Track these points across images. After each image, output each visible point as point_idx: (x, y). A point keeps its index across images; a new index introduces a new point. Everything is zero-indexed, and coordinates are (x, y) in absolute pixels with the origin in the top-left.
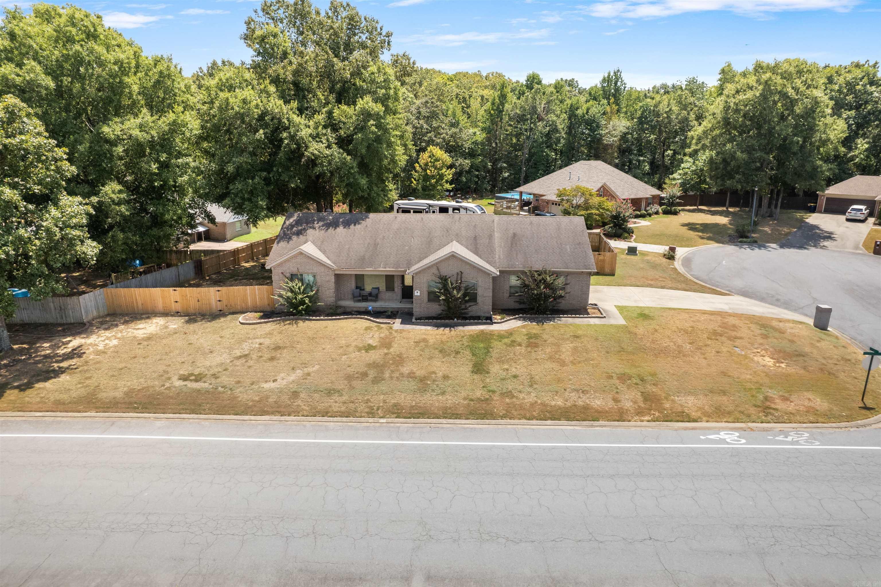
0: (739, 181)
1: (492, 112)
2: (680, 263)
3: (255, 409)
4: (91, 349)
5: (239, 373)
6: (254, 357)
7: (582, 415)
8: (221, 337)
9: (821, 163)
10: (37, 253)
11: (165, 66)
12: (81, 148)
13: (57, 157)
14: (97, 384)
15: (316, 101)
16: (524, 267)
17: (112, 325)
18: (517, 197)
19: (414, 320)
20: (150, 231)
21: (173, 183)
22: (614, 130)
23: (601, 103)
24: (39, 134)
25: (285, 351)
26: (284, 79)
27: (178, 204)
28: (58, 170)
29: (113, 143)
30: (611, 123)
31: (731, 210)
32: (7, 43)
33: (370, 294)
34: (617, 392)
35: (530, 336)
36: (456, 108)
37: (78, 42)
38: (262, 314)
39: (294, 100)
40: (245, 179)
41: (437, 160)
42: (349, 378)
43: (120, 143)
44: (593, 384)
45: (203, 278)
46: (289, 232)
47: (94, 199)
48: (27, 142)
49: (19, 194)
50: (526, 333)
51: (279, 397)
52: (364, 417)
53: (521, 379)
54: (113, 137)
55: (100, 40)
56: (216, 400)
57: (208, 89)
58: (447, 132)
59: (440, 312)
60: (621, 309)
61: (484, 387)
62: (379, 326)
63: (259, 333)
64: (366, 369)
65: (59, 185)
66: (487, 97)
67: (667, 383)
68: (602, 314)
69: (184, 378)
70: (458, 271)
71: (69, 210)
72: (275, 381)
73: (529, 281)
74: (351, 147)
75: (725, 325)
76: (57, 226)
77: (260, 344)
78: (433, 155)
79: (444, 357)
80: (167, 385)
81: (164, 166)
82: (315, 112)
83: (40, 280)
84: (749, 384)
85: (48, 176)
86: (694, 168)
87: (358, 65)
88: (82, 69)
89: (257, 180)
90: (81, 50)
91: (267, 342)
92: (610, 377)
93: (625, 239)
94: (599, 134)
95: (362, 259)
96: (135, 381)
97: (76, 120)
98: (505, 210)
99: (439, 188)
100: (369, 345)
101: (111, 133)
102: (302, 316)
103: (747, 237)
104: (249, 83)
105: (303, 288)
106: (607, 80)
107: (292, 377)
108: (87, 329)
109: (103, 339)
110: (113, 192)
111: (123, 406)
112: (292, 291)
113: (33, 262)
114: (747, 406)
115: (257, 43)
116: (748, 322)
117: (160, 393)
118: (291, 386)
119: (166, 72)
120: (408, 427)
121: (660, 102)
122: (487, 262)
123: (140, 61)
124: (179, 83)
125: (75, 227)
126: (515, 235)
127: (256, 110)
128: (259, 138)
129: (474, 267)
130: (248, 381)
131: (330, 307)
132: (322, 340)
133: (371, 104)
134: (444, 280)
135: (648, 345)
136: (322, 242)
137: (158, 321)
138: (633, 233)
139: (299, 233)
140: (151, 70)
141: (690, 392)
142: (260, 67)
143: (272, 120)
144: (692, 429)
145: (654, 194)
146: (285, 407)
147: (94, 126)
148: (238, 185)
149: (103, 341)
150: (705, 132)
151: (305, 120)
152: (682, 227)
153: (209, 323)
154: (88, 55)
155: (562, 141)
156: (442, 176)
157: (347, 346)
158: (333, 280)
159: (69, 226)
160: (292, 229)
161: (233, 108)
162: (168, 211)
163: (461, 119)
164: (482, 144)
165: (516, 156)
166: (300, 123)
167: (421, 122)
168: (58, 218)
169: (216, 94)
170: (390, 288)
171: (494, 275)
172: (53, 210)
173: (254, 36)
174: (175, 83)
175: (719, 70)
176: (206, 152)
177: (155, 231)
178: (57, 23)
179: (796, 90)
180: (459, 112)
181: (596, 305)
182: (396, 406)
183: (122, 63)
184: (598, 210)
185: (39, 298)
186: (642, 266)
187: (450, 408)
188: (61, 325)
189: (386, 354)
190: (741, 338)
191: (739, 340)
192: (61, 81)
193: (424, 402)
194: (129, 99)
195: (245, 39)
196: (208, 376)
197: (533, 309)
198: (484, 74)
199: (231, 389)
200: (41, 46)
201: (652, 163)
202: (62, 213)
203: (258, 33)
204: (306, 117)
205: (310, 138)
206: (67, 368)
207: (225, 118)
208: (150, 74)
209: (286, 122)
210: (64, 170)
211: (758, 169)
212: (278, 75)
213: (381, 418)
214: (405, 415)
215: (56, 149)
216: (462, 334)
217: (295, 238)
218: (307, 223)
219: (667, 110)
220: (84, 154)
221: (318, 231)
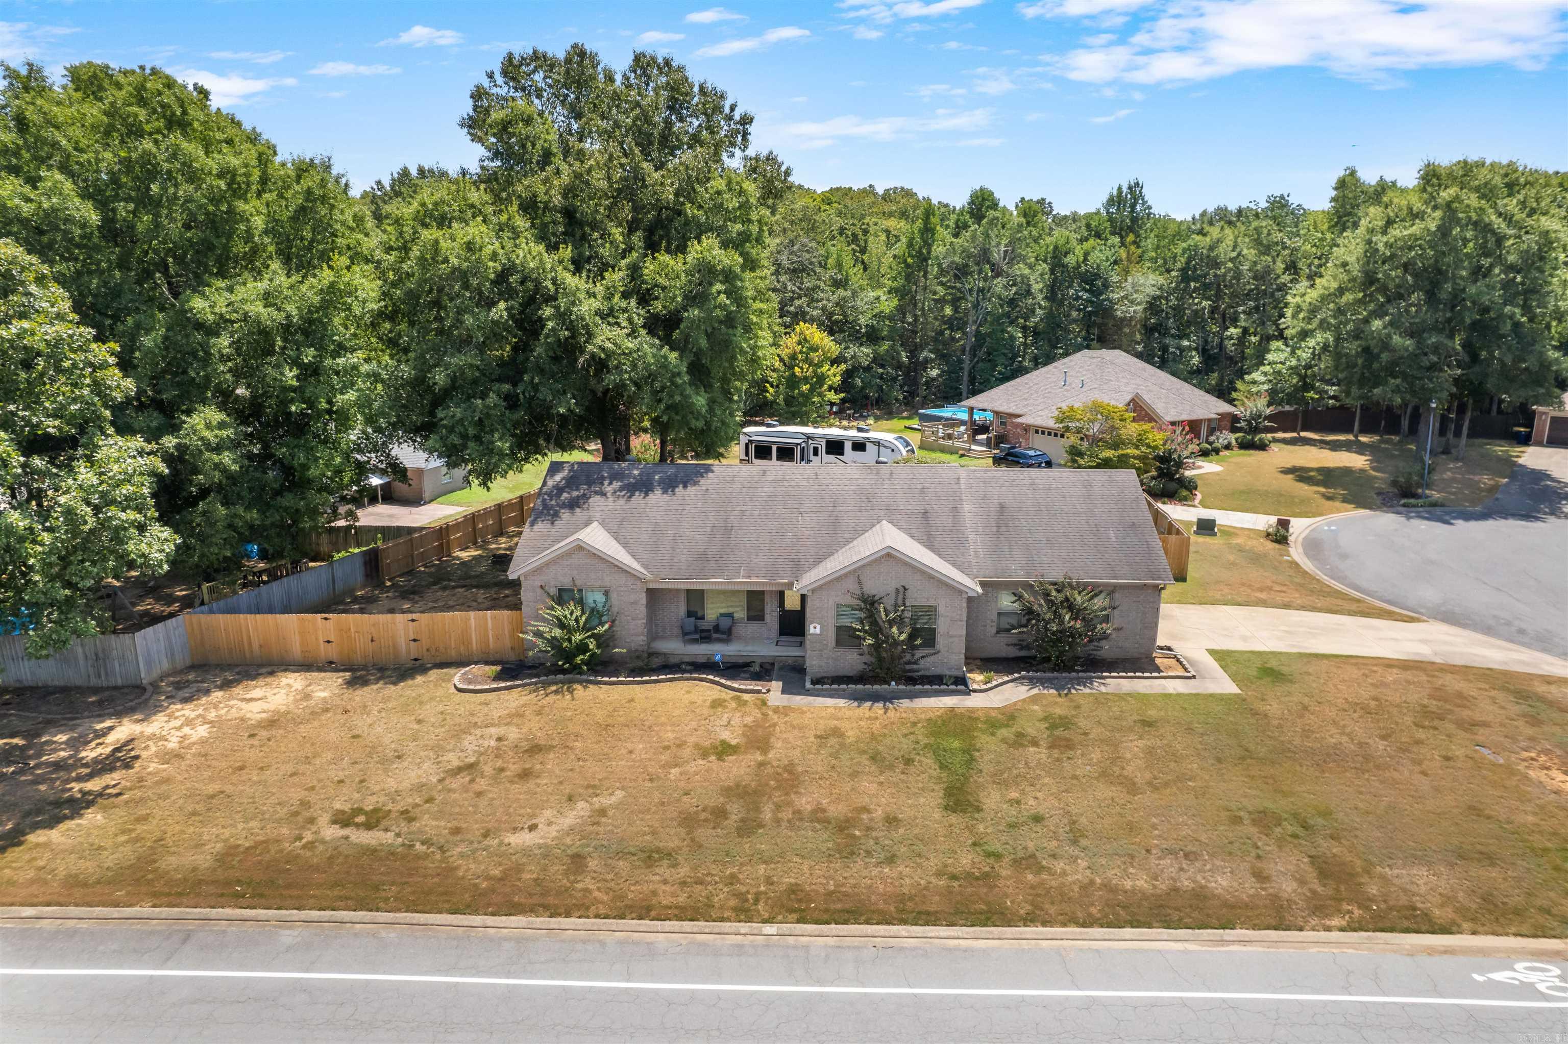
0: (1397, 390)
1: (909, 260)
2: (1301, 550)
3: (496, 899)
4: (153, 749)
5: (457, 810)
6: (488, 769)
7: (1195, 914)
8: (419, 722)
9: (1556, 355)
10: (44, 560)
11: (318, 178)
12: (147, 341)
13: (96, 361)
14: (158, 834)
15: (607, 245)
16: (1028, 575)
17: (198, 691)
18: (964, 416)
19: (808, 685)
20: (279, 498)
21: (327, 406)
22: (1137, 291)
23: (1109, 242)
24: (60, 317)
25: (551, 756)
26: (546, 204)
27: (335, 445)
28: (98, 387)
29: (212, 331)
30: (1130, 279)
31: (1363, 439)
32: (8, 137)
33: (717, 629)
34: (1258, 857)
35: (1055, 724)
36: (843, 254)
37: (150, 134)
38: (499, 668)
39: (565, 243)
40: (469, 398)
41: (814, 349)
42: (689, 821)
43: (224, 329)
44: (1204, 838)
45: (380, 585)
46: (553, 502)
47: (170, 442)
48: (33, 334)
49: (12, 440)
50: (1041, 715)
51: (544, 869)
52: (728, 920)
53: (1050, 823)
54: (211, 317)
55: (194, 130)
56: (411, 875)
57: (397, 222)
58: (829, 298)
59: (861, 667)
60: (1222, 656)
61: (974, 844)
62: (738, 698)
63: (496, 714)
64: (722, 799)
65: (99, 417)
66: (895, 232)
67: (1358, 833)
68: (1186, 670)
69: (343, 820)
70: (898, 586)
71: (116, 468)
72: (533, 828)
73: (1040, 605)
74: (676, 335)
75: (1438, 693)
76: (88, 504)
77: (499, 739)
78: (805, 339)
79: (882, 773)
80: (308, 836)
81: (310, 372)
82: (605, 267)
83: (51, 613)
84: (1537, 837)
85: (75, 400)
86: (1294, 362)
87: (689, 177)
88: (155, 188)
89: (492, 399)
90: (154, 150)
91: (513, 734)
92: (1236, 820)
93: (1183, 500)
94: (1108, 299)
95: (703, 558)
96: (240, 826)
97: (141, 285)
98: (941, 442)
99: (815, 399)
100: (723, 742)
101: (208, 310)
102: (580, 673)
103: (1415, 496)
104: (477, 212)
105: (584, 618)
106: (1116, 200)
107: (570, 819)
108: (147, 700)
109: (177, 723)
110: (208, 426)
111: (212, 889)
112: (562, 626)
113: (37, 578)
114: (1552, 894)
115: (494, 135)
116: (1487, 687)
117: (292, 858)
118: (568, 841)
119: (318, 192)
120: (826, 946)
121: (1219, 241)
122: (954, 565)
123: (270, 171)
124: (342, 212)
125: (128, 503)
126: (1002, 508)
127: (491, 264)
128: (496, 317)
129: (931, 577)
130: (476, 829)
131: (635, 655)
132: (626, 732)
133: (717, 252)
134: (870, 603)
135: (1297, 741)
136: (621, 523)
137: (291, 681)
138: (1196, 488)
139: (573, 505)
140: (289, 187)
141: (1414, 856)
142: (496, 180)
143: (522, 283)
144: (1445, 952)
145: (1221, 411)
146: (559, 893)
147: (176, 295)
148: (454, 411)
149: (179, 729)
150: (1324, 299)
151: (587, 282)
152: (1283, 476)
153: (392, 687)
154: (167, 160)
155: (1039, 312)
156: (821, 379)
157: (679, 746)
158: (644, 601)
159: (113, 502)
160: (559, 495)
161: (446, 260)
162: (316, 459)
163: (851, 272)
164: (891, 318)
165: (953, 339)
166: (578, 289)
167: (783, 278)
168: (93, 486)
169: (414, 233)
170: (756, 614)
171: (971, 594)
172: (82, 470)
173: (489, 121)
174: (336, 211)
175: (1333, 182)
176: (392, 343)
177: (288, 500)
178: (111, 99)
179: (1508, 219)
180: (848, 261)
181: (1169, 649)
182: (794, 892)
183: (234, 176)
184: (1137, 447)
185: (44, 652)
186: (1231, 558)
187: (911, 898)
188: (95, 690)
189: (761, 765)
190: (1485, 724)
191: (1481, 730)
192: (114, 210)
193: (852, 881)
194: (246, 243)
195: (470, 127)
196: (393, 815)
197: (1048, 659)
198: (880, 191)
199: (441, 848)
200: (77, 142)
201: (1204, 352)
202: (101, 474)
203: (496, 115)
204: (588, 277)
205: (597, 318)
206: (101, 795)
207: (431, 278)
208: (289, 194)
209: (550, 286)
210: (110, 387)
211: (1433, 367)
212: (535, 196)
213: (765, 921)
214: (816, 915)
215: (94, 346)
216: (913, 719)
217: (565, 514)
218: (590, 484)
219: (1234, 254)
220: (153, 352)
221: (611, 499)
